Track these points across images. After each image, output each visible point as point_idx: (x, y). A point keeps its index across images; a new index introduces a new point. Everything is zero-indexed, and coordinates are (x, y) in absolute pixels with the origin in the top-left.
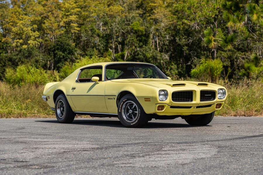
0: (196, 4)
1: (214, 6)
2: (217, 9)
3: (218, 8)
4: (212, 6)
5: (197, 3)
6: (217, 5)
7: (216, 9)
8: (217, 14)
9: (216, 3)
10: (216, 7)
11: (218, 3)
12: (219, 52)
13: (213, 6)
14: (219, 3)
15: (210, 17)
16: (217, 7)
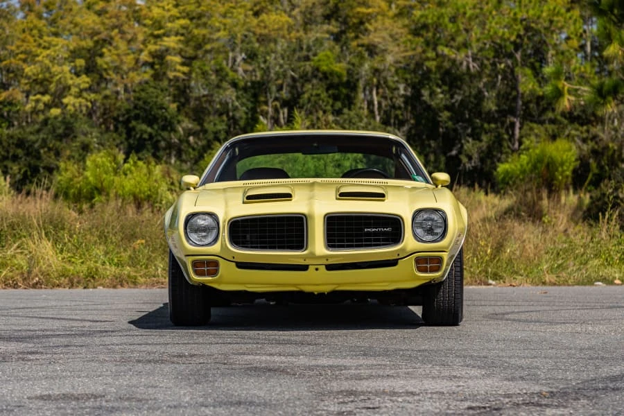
0: (470, 9)
1: (515, 14)
2: (522, 20)
3: (525, 20)
4: (509, 13)
5: (471, 6)
6: (521, 11)
7: (519, 20)
8: (522, 33)
9: (520, 6)
10: (519, 16)
11: (523, 7)
12: (528, 125)
13: (512, 15)
14: (526, 6)
15: (505, 40)
16: (522, 16)
